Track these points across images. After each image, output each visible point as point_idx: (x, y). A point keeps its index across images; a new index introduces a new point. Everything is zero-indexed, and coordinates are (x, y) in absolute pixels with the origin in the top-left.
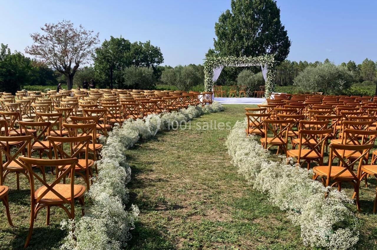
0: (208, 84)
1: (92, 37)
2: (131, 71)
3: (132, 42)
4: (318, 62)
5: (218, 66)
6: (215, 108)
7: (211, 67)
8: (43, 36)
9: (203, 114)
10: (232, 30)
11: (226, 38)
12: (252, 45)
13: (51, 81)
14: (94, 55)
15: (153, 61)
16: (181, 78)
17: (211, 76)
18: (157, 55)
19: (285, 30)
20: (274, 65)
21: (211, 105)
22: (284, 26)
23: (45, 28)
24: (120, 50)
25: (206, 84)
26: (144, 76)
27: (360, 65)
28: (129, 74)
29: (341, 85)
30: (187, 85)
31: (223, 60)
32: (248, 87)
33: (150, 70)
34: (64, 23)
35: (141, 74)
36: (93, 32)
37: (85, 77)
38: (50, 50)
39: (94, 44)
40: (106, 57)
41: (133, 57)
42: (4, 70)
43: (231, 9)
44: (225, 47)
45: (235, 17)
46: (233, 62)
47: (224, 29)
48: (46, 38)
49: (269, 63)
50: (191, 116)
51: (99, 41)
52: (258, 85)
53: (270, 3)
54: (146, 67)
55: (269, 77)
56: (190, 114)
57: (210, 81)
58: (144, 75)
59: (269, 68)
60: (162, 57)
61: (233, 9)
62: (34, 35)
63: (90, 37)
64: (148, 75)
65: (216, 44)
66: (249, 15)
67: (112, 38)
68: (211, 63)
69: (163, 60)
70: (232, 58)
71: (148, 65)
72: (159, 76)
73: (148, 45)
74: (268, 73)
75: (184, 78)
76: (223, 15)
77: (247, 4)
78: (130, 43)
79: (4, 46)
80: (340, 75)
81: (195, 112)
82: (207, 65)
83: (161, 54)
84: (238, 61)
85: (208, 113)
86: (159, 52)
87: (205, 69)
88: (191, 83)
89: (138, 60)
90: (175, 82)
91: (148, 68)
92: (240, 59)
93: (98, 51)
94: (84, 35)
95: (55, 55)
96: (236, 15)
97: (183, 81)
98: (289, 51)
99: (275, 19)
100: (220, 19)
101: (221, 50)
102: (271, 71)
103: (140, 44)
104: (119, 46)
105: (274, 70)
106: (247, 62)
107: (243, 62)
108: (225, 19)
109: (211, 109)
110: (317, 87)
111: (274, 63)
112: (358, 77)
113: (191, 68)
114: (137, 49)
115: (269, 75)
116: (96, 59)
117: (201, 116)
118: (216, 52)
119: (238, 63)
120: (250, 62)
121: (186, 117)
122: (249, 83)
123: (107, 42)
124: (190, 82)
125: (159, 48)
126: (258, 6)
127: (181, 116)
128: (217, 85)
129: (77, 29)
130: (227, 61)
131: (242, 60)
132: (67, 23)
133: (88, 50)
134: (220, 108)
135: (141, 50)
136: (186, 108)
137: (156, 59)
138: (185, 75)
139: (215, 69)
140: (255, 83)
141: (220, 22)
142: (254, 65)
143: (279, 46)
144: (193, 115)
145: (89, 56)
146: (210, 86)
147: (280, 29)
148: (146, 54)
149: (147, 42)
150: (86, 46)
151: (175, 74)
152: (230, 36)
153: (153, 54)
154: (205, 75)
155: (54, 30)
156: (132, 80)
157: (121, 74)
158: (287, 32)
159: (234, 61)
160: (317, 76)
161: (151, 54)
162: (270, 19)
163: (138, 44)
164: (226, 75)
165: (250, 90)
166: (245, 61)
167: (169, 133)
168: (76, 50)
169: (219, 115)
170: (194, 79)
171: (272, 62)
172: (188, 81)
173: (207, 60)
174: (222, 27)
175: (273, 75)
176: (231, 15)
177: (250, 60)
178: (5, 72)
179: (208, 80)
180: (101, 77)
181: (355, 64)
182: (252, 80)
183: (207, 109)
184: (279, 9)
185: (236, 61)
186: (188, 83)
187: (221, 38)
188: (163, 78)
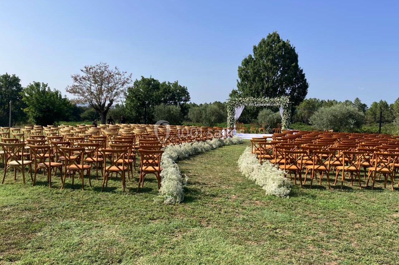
0: (231, 121)
1: (125, 78)
2: (161, 108)
3: (161, 82)
4: (348, 101)
5: (240, 105)
6: (235, 141)
7: (233, 107)
8: (82, 77)
9: (224, 145)
10: (253, 73)
11: (248, 80)
12: (271, 87)
13: (74, 117)
14: (126, 94)
15: (180, 100)
16: (206, 115)
17: (233, 114)
18: (184, 94)
19: (303, 73)
20: (288, 106)
21: (231, 139)
22: (302, 70)
23: (84, 69)
24: (150, 90)
25: (228, 121)
26: (172, 114)
27: (393, 104)
28: (159, 112)
29: (352, 124)
30: (212, 122)
31: (244, 100)
32: (268, 124)
33: (177, 108)
34: (101, 65)
35: (169, 111)
36: (126, 72)
37: (117, 114)
38: (87, 89)
39: (127, 84)
40: (137, 95)
41: (162, 95)
42: (44, 106)
43: (252, 54)
44: (247, 88)
45: (256, 60)
46: (253, 103)
47: (247, 72)
48: (84, 78)
49: (284, 104)
50: (214, 146)
51: (132, 81)
52: (277, 123)
53: (288, 49)
54: (174, 105)
55: (285, 116)
56: (214, 144)
57: (232, 118)
58: (172, 112)
59: (284, 108)
60: (188, 96)
61: (255, 53)
62: (74, 76)
63: (123, 77)
64: (176, 112)
65: (239, 85)
66: (269, 60)
67: (143, 78)
68: (234, 103)
69: (190, 98)
70: (252, 99)
71: (176, 104)
72: (186, 114)
73: (176, 84)
74: (284, 112)
75: (209, 116)
76: (246, 60)
77: (267, 50)
78: (159, 83)
79: (45, 84)
80: (351, 115)
81: (218, 143)
82: (230, 105)
83: (188, 93)
84: (257, 102)
85: (229, 145)
86: (186, 91)
87: (228, 109)
88: (216, 121)
89: (166, 99)
90: (201, 119)
91: (176, 106)
92: (259, 100)
93: (130, 90)
94: (118, 75)
95: (92, 93)
96: (257, 60)
97: (208, 118)
98: (307, 92)
99: (293, 63)
100: (243, 63)
101: (243, 90)
102: (286, 110)
103: (168, 84)
104: (149, 85)
105: (289, 110)
106: (265, 102)
107: (262, 103)
108: (248, 63)
109: (232, 142)
110: (330, 125)
111: (289, 104)
112: (391, 117)
113: (216, 107)
114: (165, 89)
115: (285, 114)
116: (128, 98)
117: (223, 147)
118: (239, 92)
119: (257, 104)
120: (268, 103)
121: (210, 146)
122: (268, 121)
123: (138, 81)
124: (214, 119)
125: (186, 87)
126: (277, 52)
127: (207, 145)
128: (239, 122)
129: (113, 71)
130: (248, 101)
131: (261, 101)
132: (103, 65)
133: (122, 89)
134: (239, 141)
135: (169, 89)
136: (211, 139)
137: (183, 98)
138: (210, 113)
139: (237, 109)
140: (274, 122)
141: (242, 65)
142: (272, 105)
143: (298, 87)
144: (216, 145)
145: (122, 95)
146: (233, 123)
147: (299, 72)
148: (174, 93)
149: (175, 82)
150: (119, 86)
151: (201, 112)
152: (251, 79)
153: (181, 93)
154: (228, 113)
155: (91, 70)
156: (161, 117)
157: (151, 112)
158: (305, 75)
159: (254, 101)
160: (329, 116)
161: (179, 93)
162: (288, 63)
163: (167, 83)
164: (248, 114)
165: (270, 127)
166: (263, 101)
167: (198, 156)
168: (110, 90)
169: (237, 146)
170: (218, 117)
171: (287, 103)
172: (213, 119)
173: (229, 101)
174: (244, 70)
175: (288, 114)
176: (253, 59)
177: (268, 101)
178: (44, 108)
179: (231, 117)
180: (132, 114)
181: (387, 103)
182: (272, 119)
183: (228, 142)
184: (297, 55)
185: (255, 101)
186: (213, 120)
187: (243, 80)
188: (190, 115)
